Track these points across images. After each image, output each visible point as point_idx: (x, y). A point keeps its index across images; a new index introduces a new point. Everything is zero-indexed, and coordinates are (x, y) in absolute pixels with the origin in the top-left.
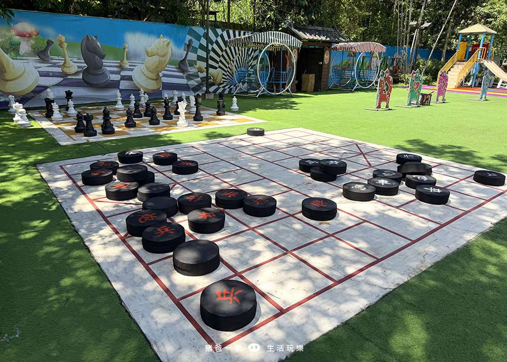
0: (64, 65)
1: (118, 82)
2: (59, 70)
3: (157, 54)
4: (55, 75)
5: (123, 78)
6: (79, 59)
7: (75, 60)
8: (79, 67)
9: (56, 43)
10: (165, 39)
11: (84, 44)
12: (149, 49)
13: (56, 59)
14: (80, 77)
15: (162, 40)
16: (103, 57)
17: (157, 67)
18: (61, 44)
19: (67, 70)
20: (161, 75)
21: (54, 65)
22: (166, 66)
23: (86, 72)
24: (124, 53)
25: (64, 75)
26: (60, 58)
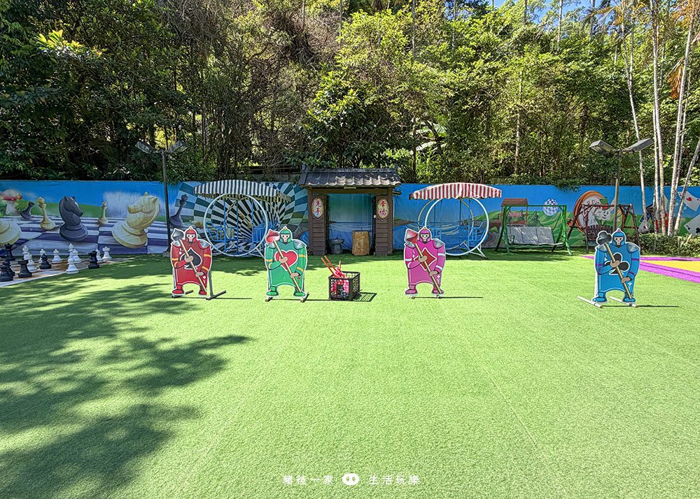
0: (43, 222)
1: (97, 237)
2: (39, 226)
3: (142, 211)
4: (35, 230)
5: (102, 233)
6: (57, 217)
7: (53, 218)
8: (56, 224)
9: (37, 204)
10: (151, 196)
11: (62, 203)
12: (132, 207)
13: (35, 217)
14: (58, 232)
15: (147, 197)
16: (81, 215)
17: (142, 223)
18: (41, 205)
19: (46, 227)
20: (146, 231)
21: (35, 222)
22: (152, 222)
23: (63, 228)
24: (103, 212)
25: (43, 230)
26: (39, 216)
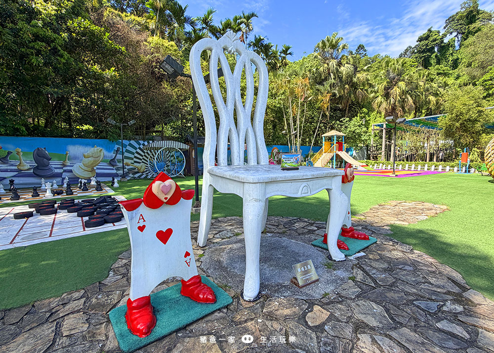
0: (19, 165)
1: (62, 173)
2: (16, 168)
3: (92, 156)
4: (12, 171)
5: (65, 171)
6: (31, 161)
7: (28, 162)
9: (14, 153)
10: (98, 148)
12: (86, 154)
13: (13, 162)
14: (32, 171)
15: (96, 148)
16: (50, 159)
17: (93, 164)
18: (18, 153)
19: (22, 168)
20: (95, 168)
21: (12, 165)
22: (99, 163)
23: (36, 168)
24: (66, 157)
25: (19, 171)
26: (16, 161)
